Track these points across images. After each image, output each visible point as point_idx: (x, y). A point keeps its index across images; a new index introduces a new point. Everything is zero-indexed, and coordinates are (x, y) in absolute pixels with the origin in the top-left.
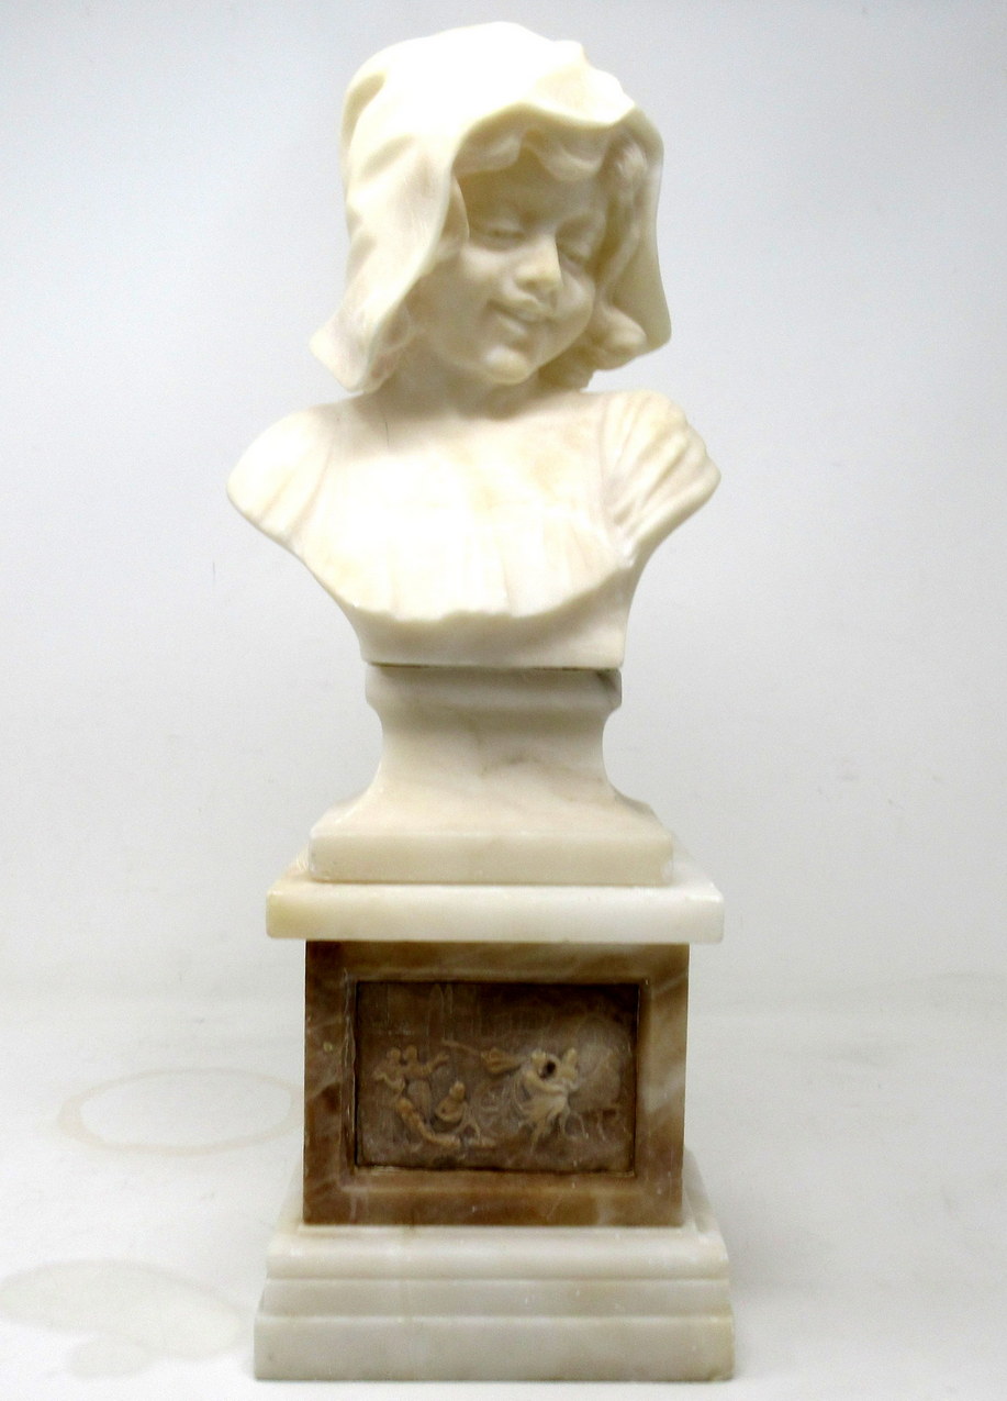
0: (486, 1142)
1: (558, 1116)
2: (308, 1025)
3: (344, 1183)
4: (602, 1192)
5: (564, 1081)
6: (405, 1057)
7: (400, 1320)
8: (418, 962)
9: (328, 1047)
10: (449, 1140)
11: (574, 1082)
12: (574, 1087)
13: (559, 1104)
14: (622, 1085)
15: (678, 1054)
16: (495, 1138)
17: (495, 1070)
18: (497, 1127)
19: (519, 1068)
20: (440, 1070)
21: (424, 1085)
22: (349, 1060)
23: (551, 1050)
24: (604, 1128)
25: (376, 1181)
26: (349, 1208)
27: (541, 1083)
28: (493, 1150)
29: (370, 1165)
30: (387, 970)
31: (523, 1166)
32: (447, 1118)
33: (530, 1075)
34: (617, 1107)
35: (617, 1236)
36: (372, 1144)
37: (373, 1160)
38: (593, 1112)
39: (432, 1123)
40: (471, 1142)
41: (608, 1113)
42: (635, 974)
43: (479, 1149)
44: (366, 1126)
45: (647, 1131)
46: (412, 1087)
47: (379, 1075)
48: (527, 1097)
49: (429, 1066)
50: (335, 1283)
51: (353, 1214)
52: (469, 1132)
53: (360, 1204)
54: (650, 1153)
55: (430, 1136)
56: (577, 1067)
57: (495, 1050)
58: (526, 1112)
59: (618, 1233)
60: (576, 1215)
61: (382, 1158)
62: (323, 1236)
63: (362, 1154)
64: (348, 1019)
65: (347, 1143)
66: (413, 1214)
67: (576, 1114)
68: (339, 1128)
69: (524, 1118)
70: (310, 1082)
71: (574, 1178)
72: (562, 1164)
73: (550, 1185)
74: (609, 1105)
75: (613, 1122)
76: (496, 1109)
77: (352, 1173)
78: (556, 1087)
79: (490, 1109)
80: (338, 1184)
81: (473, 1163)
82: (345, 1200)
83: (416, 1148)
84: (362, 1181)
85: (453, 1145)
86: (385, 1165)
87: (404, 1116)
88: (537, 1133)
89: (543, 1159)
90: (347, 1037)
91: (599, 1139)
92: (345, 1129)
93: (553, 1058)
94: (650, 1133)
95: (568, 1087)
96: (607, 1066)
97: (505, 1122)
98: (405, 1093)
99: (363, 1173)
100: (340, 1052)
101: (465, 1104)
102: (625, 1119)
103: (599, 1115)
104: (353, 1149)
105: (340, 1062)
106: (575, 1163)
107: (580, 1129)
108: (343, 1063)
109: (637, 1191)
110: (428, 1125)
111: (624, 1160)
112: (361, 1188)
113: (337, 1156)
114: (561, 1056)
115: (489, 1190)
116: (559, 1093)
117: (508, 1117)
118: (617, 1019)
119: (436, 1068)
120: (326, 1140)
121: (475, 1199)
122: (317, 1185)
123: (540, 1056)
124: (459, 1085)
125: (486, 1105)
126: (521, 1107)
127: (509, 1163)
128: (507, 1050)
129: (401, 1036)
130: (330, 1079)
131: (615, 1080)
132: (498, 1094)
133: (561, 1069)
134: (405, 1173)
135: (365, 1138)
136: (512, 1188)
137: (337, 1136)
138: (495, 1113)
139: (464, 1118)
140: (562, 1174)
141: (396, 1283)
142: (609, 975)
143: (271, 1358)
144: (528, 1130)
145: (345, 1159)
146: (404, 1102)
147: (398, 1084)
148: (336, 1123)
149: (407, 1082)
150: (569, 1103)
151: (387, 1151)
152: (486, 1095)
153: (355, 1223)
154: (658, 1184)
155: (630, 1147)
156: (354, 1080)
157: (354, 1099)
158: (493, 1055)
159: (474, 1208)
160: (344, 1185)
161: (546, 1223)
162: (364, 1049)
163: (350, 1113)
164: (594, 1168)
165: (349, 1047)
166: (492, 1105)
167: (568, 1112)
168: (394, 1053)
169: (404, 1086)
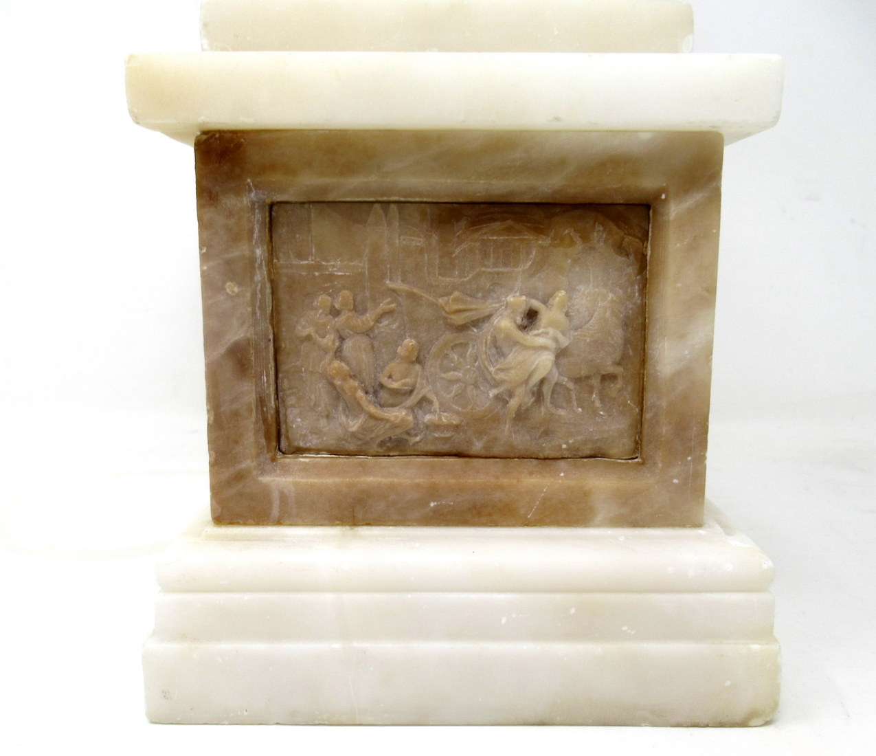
0: (446, 418)
1: (542, 382)
2: (204, 258)
3: (263, 472)
4: (600, 483)
5: (551, 331)
6: (337, 306)
7: (337, 646)
8: (349, 168)
9: (232, 288)
10: (398, 414)
11: (563, 333)
12: (565, 342)
13: (544, 362)
14: (627, 341)
15: (706, 296)
16: (458, 413)
17: (459, 320)
18: (461, 397)
19: (489, 316)
20: (385, 322)
21: (363, 342)
22: (262, 308)
23: (531, 294)
24: (602, 400)
25: (305, 469)
26: (270, 503)
27: (519, 335)
28: (457, 428)
29: (299, 451)
30: (307, 182)
31: (496, 451)
32: (395, 385)
33: (505, 323)
34: (619, 370)
35: (622, 539)
36: (298, 423)
37: (301, 444)
38: (588, 378)
39: (375, 393)
40: (428, 418)
41: (608, 378)
42: (648, 183)
43: (437, 427)
44: (291, 401)
45: (658, 401)
46: (348, 345)
47: (304, 329)
48: (501, 354)
49: (369, 317)
50: (246, 597)
51: (275, 512)
52: (424, 402)
53: (283, 498)
54: (665, 430)
55: (372, 409)
56: (567, 314)
57: (456, 294)
58: (501, 376)
59: (623, 534)
60: (564, 512)
61: (313, 442)
62: (234, 539)
63: (287, 438)
64: (258, 252)
65: (265, 420)
66: (355, 511)
67: (565, 379)
68: (251, 398)
69: (497, 384)
70: (211, 337)
71: (562, 464)
72: (548, 448)
73: (531, 474)
74: (610, 369)
75: (614, 388)
76: (460, 374)
77: (273, 459)
78: (541, 341)
79: (451, 375)
80: (255, 472)
81: (431, 448)
82: (265, 493)
83: (355, 425)
84: (286, 470)
85: (403, 420)
86: (318, 451)
87: (338, 382)
88: (513, 403)
89: (521, 440)
90: (258, 277)
91: (595, 412)
92: (261, 401)
93: (536, 304)
94: (664, 404)
95: (556, 340)
96: (608, 314)
97: (471, 391)
98: (338, 353)
99: (289, 460)
100: (248, 295)
101: (418, 367)
102: (630, 388)
103: (595, 382)
104: (273, 430)
105: (250, 309)
106: (564, 446)
107: (569, 401)
108: (254, 313)
109: (646, 481)
110: (371, 397)
111: (627, 443)
112: (286, 478)
113: (251, 437)
114: (545, 302)
115: (453, 481)
116: (544, 348)
117: (476, 386)
118: (620, 249)
120: (236, 414)
121: (434, 491)
122: (226, 474)
123: (517, 300)
124: (409, 342)
125: (447, 370)
126: (492, 369)
127: (478, 446)
129: (331, 277)
130: (237, 333)
131: (618, 335)
132: (462, 356)
133: (546, 316)
134: (342, 460)
135: (291, 417)
136: (481, 476)
137: (251, 410)
138: (458, 381)
139: (418, 386)
141: (329, 597)
142: (610, 186)
143: (165, 695)
144: (502, 400)
145: (263, 441)
146: (336, 363)
147: (329, 340)
148: (247, 392)
149: (342, 339)
150: (557, 363)
151: (317, 432)
152: (446, 356)
153: (279, 522)
154: (675, 470)
155: (638, 425)
156: (271, 337)
157: (272, 364)
158: (456, 300)
159: (432, 504)
160: (262, 474)
161: (527, 523)
162: (283, 295)
163: (268, 379)
164: (588, 452)
165: (262, 292)
166: (455, 369)
167: (555, 377)
168: (322, 299)
169: (337, 344)
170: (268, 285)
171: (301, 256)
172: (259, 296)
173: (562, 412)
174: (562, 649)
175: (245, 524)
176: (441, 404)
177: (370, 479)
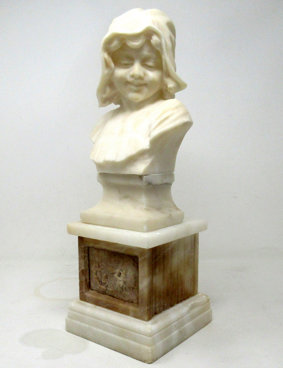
1: (122, 286)
2: (79, 255)
4: (131, 308)
5: (122, 278)
6: (96, 266)
7: (88, 326)
9: (82, 260)
11: (125, 279)
14: (135, 282)
16: (112, 289)
18: (113, 286)
19: (115, 273)
20: (103, 270)
21: (99, 273)
22: (87, 264)
23: (121, 270)
24: (132, 292)
25: (92, 293)
26: (86, 298)
27: (118, 278)
28: (112, 292)
29: (93, 290)
30: (91, 245)
31: (118, 297)
32: (103, 282)
33: (116, 275)
34: (135, 287)
36: (92, 285)
37: (93, 288)
40: (108, 289)
42: (136, 254)
43: (110, 291)
44: (91, 280)
45: (140, 294)
47: (92, 269)
48: (116, 281)
49: (100, 269)
51: (87, 300)
52: (107, 286)
53: (88, 298)
55: (99, 285)
57: (111, 267)
60: (125, 312)
62: (82, 304)
63: (91, 287)
64: (86, 255)
65: (87, 283)
66: (97, 303)
67: (126, 287)
68: (84, 279)
69: (117, 285)
70: (80, 268)
71: (127, 303)
72: (125, 299)
73: (122, 303)
74: (133, 287)
75: (134, 290)
76: (112, 282)
77: (88, 290)
78: (120, 279)
80: (85, 292)
81: (109, 294)
82: (86, 296)
83: (98, 288)
85: (105, 289)
86: (95, 291)
89: (121, 296)
90: (86, 259)
91: (131, 294)
92: (86, 280)
93: (121, 272)
95: (123, 280)
96: (132, 276)
98: (96, 274)
99: (90, 291)
100: (84, 262)
101: (106, 279)
102: (136, 291)
103: (131, 288)
104: (88, 285)
106: (127, 299)
107: (128, 291)
108: (85, 265)
109: (138, 310)
110: (100, 283)
111: (136, 301)
112: (89, 294)
119: (102, 269)
120: (83, 281)
121: (107, 303)
122: (81, 291)
123: (117, 271)
124: (105, 274)
127: (115, 296)
128: (114, 268)
129: (96, 261)
130: (83, 268)
131: (133, 280)
132: (112, 279)
134: (97, 293)
135: (91, 283)
136: (114, 302)
139: (106, 283)
140: (125, 301)
142: (130, 253)
143: (68, 327)
144: (117, 288)
145: (87, 287)
151: (95, 287)
152: (110, 278)
153: (88, 302)
154: (142, 309)
155: (138, 298)
156: (88, 269)
157: (88, 274)
158: (111, 269)
159: (107, 305)
160: (86, 292)
161: (120, 312)
162: (90, 262)
163: (87, 276)
164: (131, 301)
165: (87, 261)
166: (112, 281)
167: (125, 286)
168: (94, 264)
169: (96, 272)
170: (88, 260)
171: (92, 256)
172: (86, 262)
173: (126, 293)
174: (118, 337)
175: (83, 301)
176: (110, 287)
177: (99, 298)
